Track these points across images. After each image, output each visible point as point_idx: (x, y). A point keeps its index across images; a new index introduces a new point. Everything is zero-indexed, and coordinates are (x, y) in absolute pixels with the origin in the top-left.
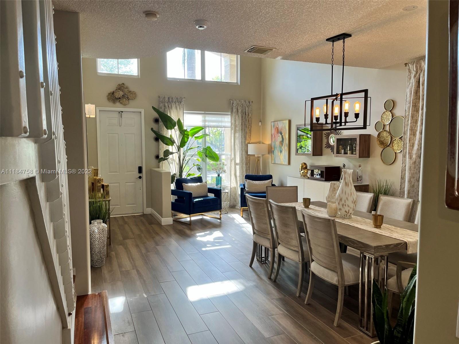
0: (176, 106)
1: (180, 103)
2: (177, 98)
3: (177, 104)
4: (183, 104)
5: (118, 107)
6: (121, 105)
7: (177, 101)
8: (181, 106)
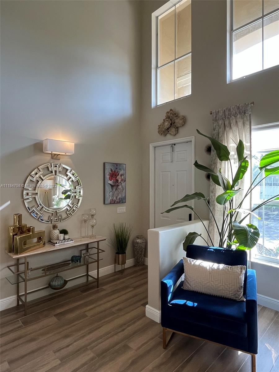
0: (236, 121)
1: (245, 113)
2: (238, 108)
3: (239, 116)
4: (250, 115)
5: (169, 140)
6: (172, 137)
7: (240, 113)
8: (245, 119)
